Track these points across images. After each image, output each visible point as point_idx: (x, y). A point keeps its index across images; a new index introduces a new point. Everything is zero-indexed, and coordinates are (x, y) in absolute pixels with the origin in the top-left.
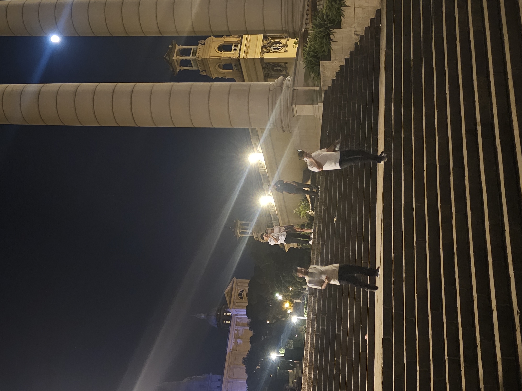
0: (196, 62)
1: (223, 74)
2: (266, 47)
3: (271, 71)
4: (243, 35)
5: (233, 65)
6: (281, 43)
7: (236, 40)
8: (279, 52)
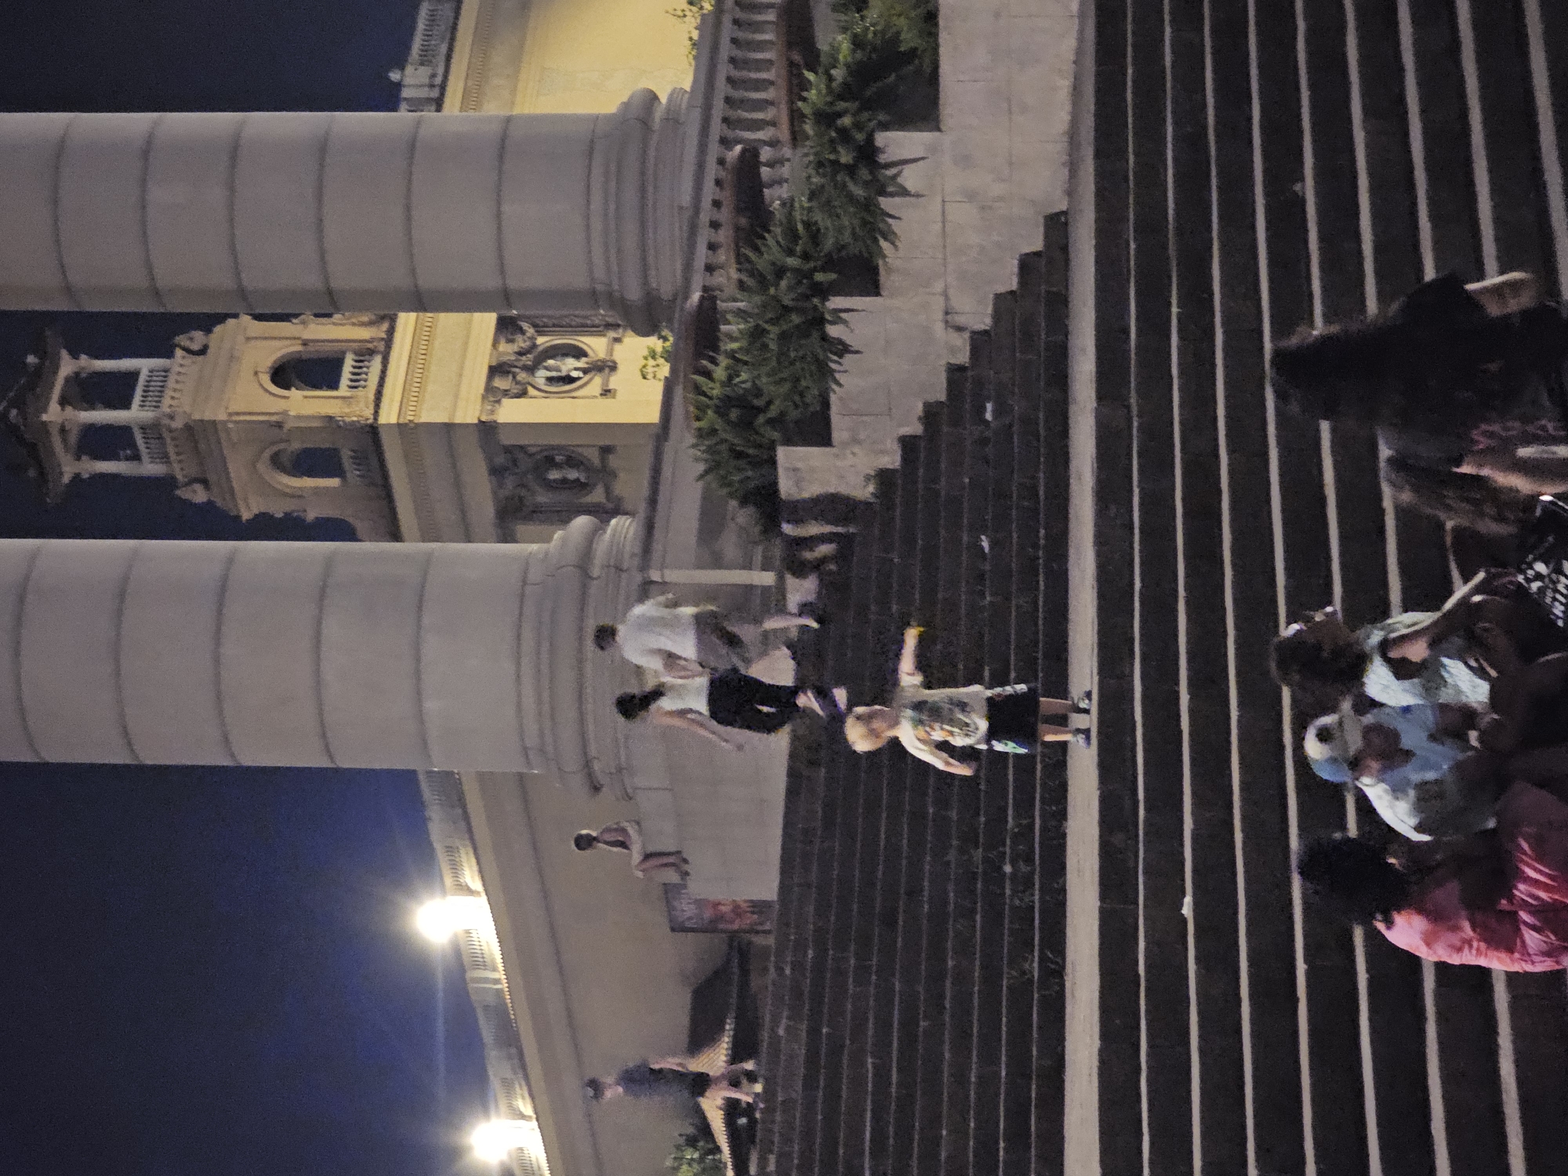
0: (160, 438)
1: (293, 496)
2: (508, 372)
3: (537, 488)
4: (396, 315)
5: (346, 455)
6: (585, 355)
7: (365, 333)
8: (574, 398)
